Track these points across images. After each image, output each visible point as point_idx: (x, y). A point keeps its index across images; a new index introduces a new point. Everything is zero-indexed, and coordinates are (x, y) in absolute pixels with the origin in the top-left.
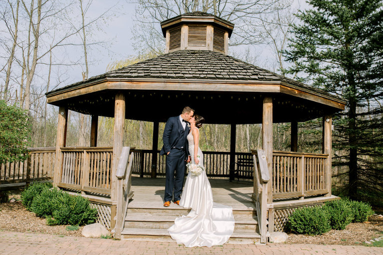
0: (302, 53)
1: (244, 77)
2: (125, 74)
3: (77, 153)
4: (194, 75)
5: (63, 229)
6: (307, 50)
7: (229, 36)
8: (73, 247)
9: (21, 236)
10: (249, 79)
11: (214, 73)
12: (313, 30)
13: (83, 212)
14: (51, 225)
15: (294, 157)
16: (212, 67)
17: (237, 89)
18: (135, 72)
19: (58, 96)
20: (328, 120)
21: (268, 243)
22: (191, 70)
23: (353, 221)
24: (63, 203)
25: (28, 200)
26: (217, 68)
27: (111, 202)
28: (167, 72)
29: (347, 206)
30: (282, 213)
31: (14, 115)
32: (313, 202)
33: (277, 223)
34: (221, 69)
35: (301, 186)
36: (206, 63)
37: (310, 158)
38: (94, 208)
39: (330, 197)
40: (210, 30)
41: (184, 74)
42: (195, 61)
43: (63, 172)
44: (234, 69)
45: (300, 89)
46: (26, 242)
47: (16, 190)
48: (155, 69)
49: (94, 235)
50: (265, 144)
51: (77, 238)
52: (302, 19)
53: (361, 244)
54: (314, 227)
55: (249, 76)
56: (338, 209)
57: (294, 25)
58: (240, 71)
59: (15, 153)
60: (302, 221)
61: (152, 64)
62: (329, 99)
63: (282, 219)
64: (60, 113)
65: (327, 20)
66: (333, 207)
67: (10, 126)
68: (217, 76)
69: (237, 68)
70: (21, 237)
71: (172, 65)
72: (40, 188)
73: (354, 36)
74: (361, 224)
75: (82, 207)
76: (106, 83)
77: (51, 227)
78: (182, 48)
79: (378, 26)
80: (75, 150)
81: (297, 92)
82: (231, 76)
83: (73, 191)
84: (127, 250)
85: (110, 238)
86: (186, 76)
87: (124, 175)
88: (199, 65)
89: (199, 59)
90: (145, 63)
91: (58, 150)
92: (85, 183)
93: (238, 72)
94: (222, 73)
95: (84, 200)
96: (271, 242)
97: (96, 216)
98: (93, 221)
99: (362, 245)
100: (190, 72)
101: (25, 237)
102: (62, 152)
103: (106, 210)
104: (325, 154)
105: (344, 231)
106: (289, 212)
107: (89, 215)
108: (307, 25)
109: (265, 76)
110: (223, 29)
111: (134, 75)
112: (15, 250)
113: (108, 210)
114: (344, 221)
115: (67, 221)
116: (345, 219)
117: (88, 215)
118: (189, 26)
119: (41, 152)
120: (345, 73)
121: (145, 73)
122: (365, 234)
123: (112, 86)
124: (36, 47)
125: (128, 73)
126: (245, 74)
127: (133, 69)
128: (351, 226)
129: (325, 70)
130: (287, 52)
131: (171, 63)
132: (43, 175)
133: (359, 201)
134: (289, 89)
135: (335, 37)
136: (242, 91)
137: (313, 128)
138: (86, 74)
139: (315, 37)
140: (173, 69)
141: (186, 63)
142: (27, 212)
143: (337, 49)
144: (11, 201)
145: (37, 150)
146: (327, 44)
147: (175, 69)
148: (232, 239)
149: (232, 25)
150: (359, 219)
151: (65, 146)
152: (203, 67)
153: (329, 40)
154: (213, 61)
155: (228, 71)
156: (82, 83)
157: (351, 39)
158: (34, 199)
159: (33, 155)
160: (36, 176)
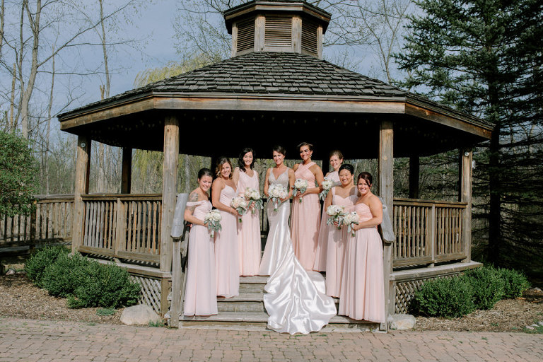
0: (424, 58)
1: (353, 90)
2: (180, 87)
3: (107, 204)
4: (280, 88)
5: (92, 313)
6: (432, 53)
7: (324, 33)
8: (111, 340)
9: (32, 323)
10: (361, 94)
11: (309, 85)
12: (440, 24)
13: (120, 288)
14: (73, 308)
15: (421, 207)
16: (305, 77)
17: (343, 108)
18: (194, 84)
19: (78, 119)
20: (467, 154)
21: (390, 331)
22: (274, 80)
23: (504, 298)
24: (91, 276)
25: (37, 272)
26: (311, 78)
27: (161, 274)
28: (241, 83)
29: (495, 275)
30: (406, 287)
31: (13, 146)
32: (447, 270)
33: (399, 301)
34: (318, 79)
35: (430, 249)
36: (294, 71)
37: (442, 208)
38: (135, 282)
39: (469, 263)
40: (297, 22)
41: (265, 86)
42: (278, 68)
43: (86, 230)
44: (337, 80)
45: (432, 108)
46: (41, 333)
47: (13, 258)
48: (222, 79)
49: (139, 322)
50: (383, 189)
51: (115, 326)
52: (424, 8)
53: (520, 330)
54: (453, 306)
55: (360, 89)
56: (483, 281)
57: (413, 17)
58: (346, 82)
59: (14, 201)
60: (435, 298)
61: (217, 72)
62: (471, 124)
63: (406, 295)
64: (79, 145)
65: (461, 10)
66: (477, 278)
67: (9, 164)
68: (314, 89)
69: (340, 78)
70: (33, 326)
71: (246, 73)
72: (53, 254)
73: (499, 33)
74: (513, 302)
75: (119, 281)
76: (152, 100)
77: (75, 311)
78: (257, 49)
79: (534, 18)
80: (103, 199)
81: (427, 114)
82: (335, 90)
83: (104, 259)
84: (191, 344)
85: (162, 326)
86: (269, 89)
87: (182, 235)
88: (286, 74)
89: (283, 64)
90: (205, 71)
91: (78, 198)
92: (119, 246)
93: (344, 84)
94: (320, 86)
95: (121, 271)
96: (393, 329)
97: (138, 294)
98: (134, 301)
99: (523, 331)
100: (274, 84)
101: (39, 326)
102: (84, 201)
103: (154, 286)
104: (462, 202)
105: (492, 312)
106: (414, 285)
107: (129, 292)
108: (431, 17)
109: (384, 91)
110: (315, 21)
111: (192, 88)
112: (27, 345)
113: (156, 285)
114: (492, 298)
115: (97, 303)
116: (493, 294)
117: (127, 292)
118: (266, 17)
119: (49, 201)
120: (486, 86)
121: (208, 85)
122: (522, 315)
123: (160, 105)
124: (35, 49)
125: (183, 84)
126: (353, 86)
127: (190, 79)
128: (501, 304)
129: (456, 82)
130: (401, 57)
131: (244, 71)
132: (53, 235)
133: (511, 269)
134: (417, 108)
135: (474, 35)
136: (349, 111)
137: (439, 166)
138: (106, 88)
139: (443, 34)
140: (248, 80)
141: (265, 70)
142: (38, 290)
143: (475, 53)
144: (7, 274)
145: (45, 199)
146: (460, 45)
147: (251, 80)
148: (339, 326)
149: (328, 16)
150: (510, 295)
151: (87, 193)
152: (291, 77)
153: (464, 38)
154: (305, 68)
155: (328, 82)
156: (114, 99)
157: (495, 37)
158: (45, 270)
159: (38, 205)
160: (44, 237)
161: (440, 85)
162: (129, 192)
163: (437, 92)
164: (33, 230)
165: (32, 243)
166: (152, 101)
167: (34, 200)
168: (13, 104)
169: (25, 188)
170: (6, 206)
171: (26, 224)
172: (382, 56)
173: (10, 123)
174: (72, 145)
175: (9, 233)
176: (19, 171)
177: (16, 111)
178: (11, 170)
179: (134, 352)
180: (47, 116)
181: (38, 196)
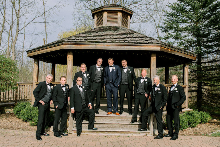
0: (171, 28)
1: (140, 42)
2: (73, 41)
4: (112, 41)
6: (174, 26)
7: (130, 18)
9: (16, 132)
10: (143, 43)
11: (124, 40)
12: (178, 14)
14: (32, 126)
16: (122, 36)
17: (137, 49)
18: (79, 39)
19: (34, 53)
20: (186, 66)
21: (154, 135)
23: (200, 123)
25: (18, 112)
26: (125, 37)
28: (97, 39)
29: (197, 114)
31: (9, 63)
34: (127, 37)
36: (118, 34)
39: (187, 109)
40: (120, 14)
41: (106, 40)
42: (112, 33)
44: (134, 37)
45: (171, 48)
46: (19, 135)
47: (9, 106)
48: (90, 37)
52: (171, 8)
53: (205, 135)
55: (143, 41)
56: (192, 116)
57: (167, 12)
59: (9, 84)
61: (88, 34)
62: (187, 54)
64: (35, 63)
65: (186, 9)
66: (190, 115)
67: (8, 70)
68: (125, 41)
69: (136, 37)
70: (17, 132)
72: (24, 105)
73: (201, 18)
74: (204, 124)
77: (33, 127)
78: (104, 25)
79: (215, 12)
81: (170, 51)
82: (133, 42)
86: (107, 41)
88: (115, 35)
89: (114, 31)
90: (83, 34)
91: (34, 84)
93: (137, 39)
94: (128, 40)
100: (110, 39)
101: (18, 133)
102: (36, 84)
104: (185, 85)
105: (195, 128)
108: (174, 11)
109: (152, 42)
110: (127, 14)
111: (78, 41)
112: (14, 139)
114: (195, 123)
116: (196, 121)
118: (108, 13)
119: (23, 85)
120: (195, 39)
121: (84, 40)
122: (207, 129)
123: (66, 47)
124: (18, 24)
125: (74, 39)
126: (141, 40)
127: (77, 37)
128: (199, 125)
129: (184, 37)
130: (162, 27)
131: (99, 34)
132: (24, 98)
133: (204, 112)
134: (165, 48)
135: (190, 19)
136: (139, 50)
137: (177, 71)
138: (46, 39)
139: (179, 18)
140: (100, 38)
141: (107, 34)
142: (18, 119)
143: (191, 26)
144: (7, 113)
145: (22, 84)
146: (185, 22)
147: (101, 38)
148: (134, 133)
149: (132, 12)
150: (204, 122)
151: (38, 81)
152: (117, 36)
153: (186, 20)
154: (122, 33)
155: (131, 38)
156: (48, 45)
157: (199, 20)
158: (21, 111)
159: (19, 86)
160: (21, 99)
161: (178, 39)
162: (54, 81)
163: (177, 41)
164: (16, 96)
165: (16, 101)
166: (63, 46)
167: (17, 84)
168: (8, 46)
169: (14, 80)
170: (6, 86)
171: (14, 93)
172: (156, 27)
173: (7, 53)
174: (32, 62)
175: (7, 97)
176: (11, 73)
177: (10, 49)
178: (8, 72)
179: (55, 142)
180: (22, 51)
181: (19, 82)
